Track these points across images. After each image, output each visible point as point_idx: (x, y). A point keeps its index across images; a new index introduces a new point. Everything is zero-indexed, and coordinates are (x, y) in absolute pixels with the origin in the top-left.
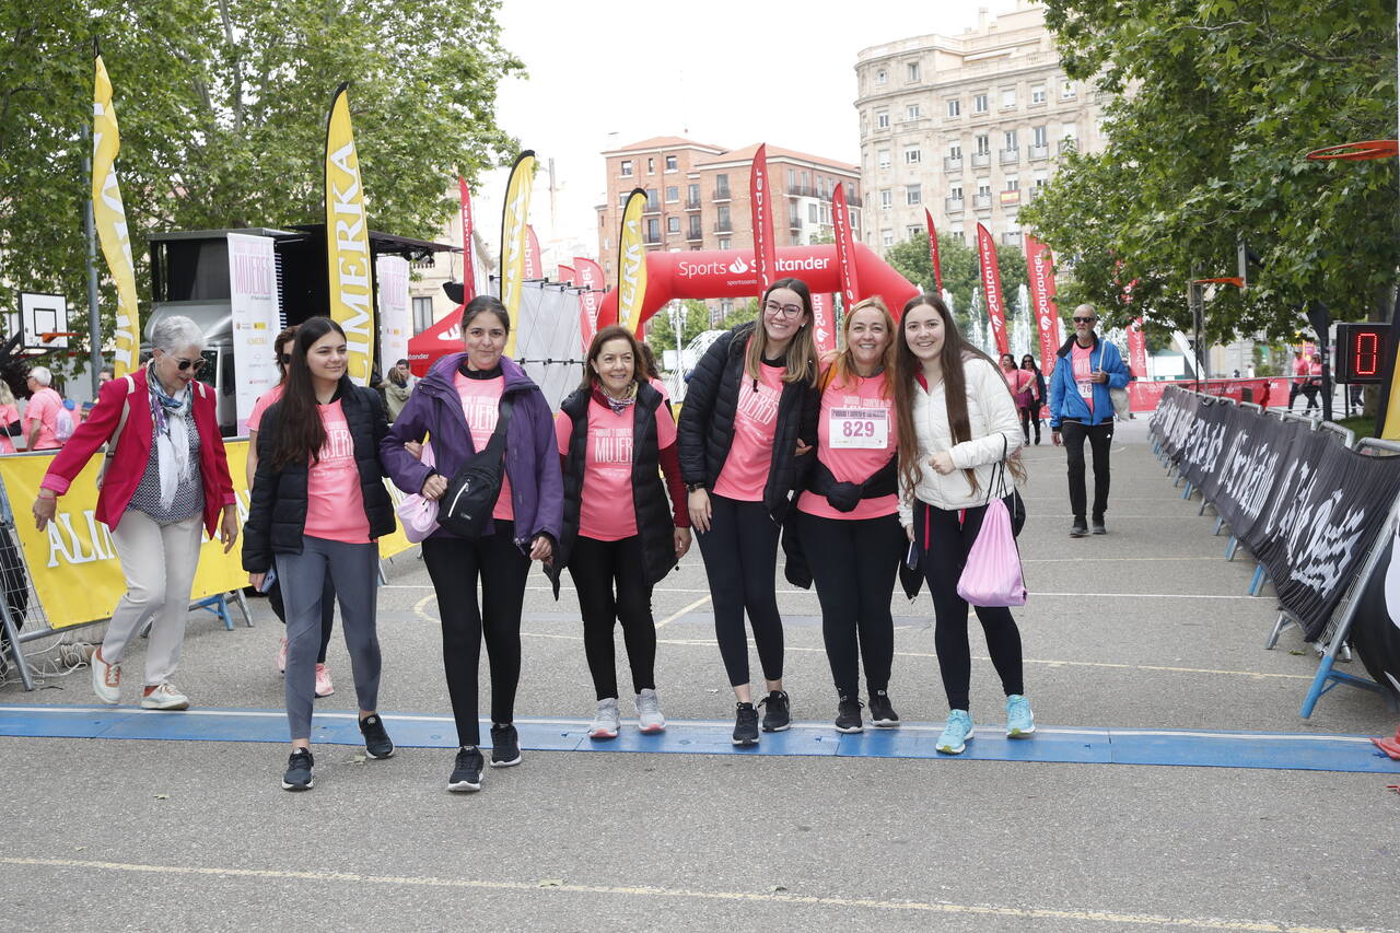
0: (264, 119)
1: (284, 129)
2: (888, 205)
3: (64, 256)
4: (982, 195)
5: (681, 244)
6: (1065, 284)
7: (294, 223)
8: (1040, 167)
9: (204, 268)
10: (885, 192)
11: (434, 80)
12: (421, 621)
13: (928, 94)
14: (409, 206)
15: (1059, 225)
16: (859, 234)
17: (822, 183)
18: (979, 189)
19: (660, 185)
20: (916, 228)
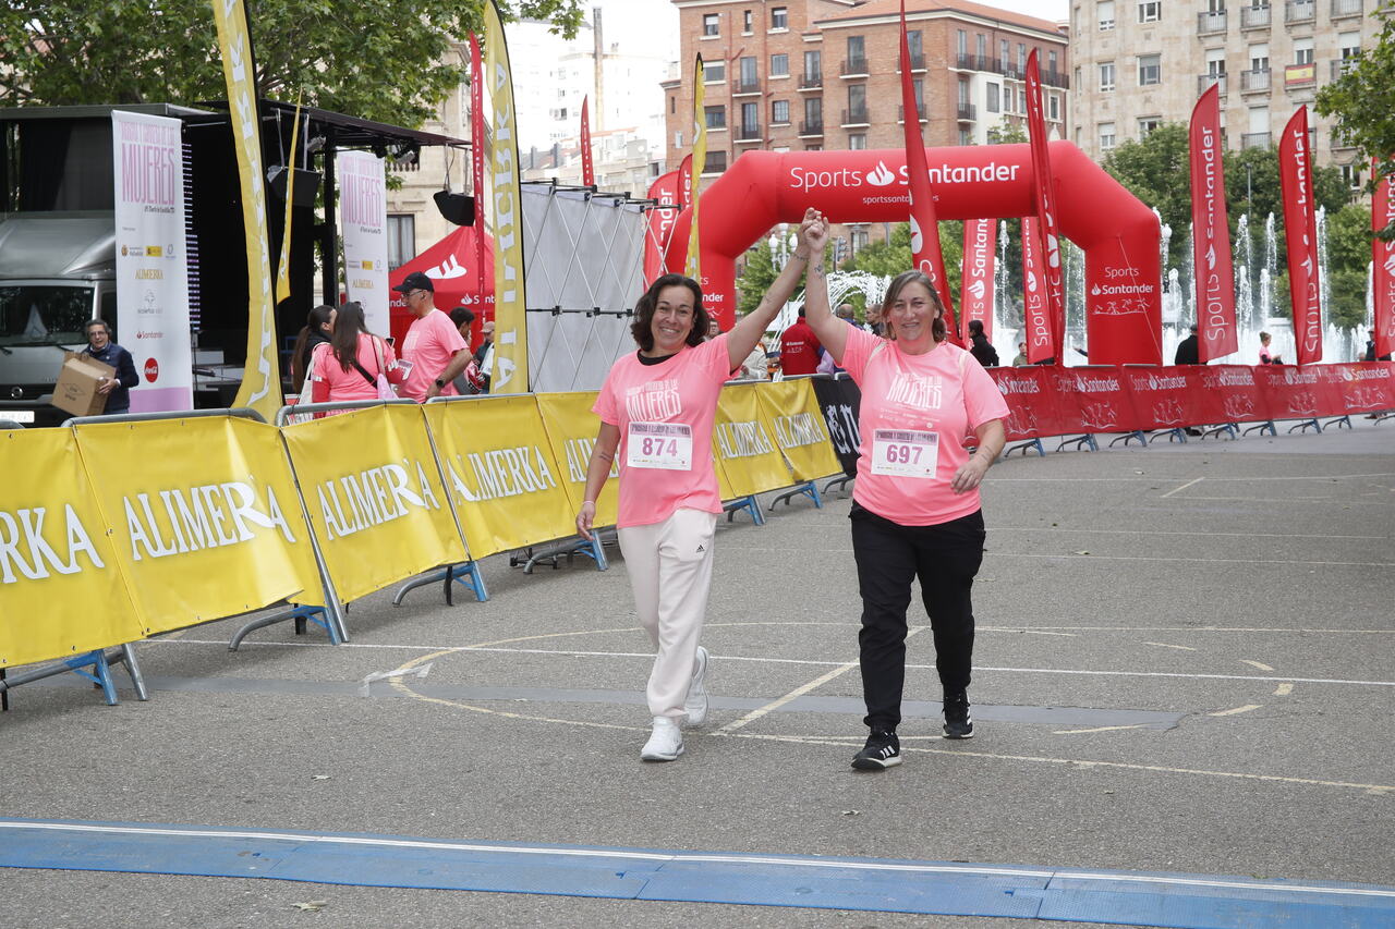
2: (1109, 86)
4: (1256, 70)
5: (791, 142)
8: (1350, 29)
9: (75, 163)
10: (1105, 65)
12: (400, 697)
14: (386, 76)
15: (1380, 118)
16: (1063, 129)
17: (1008, 51)
18: (1251, 62)
19: (762, 51)
20: (1152, 120)
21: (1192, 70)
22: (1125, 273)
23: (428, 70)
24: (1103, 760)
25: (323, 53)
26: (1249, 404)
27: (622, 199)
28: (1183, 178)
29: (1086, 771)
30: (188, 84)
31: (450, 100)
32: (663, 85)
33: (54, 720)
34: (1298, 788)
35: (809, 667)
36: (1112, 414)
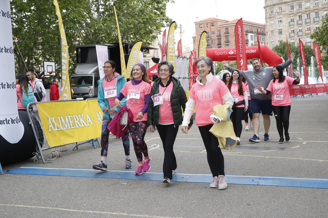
0: (105, 15)
1: (110, 18)
2: (273, 35)
3: (54, 51)
4: (300, 32)
5: (215, 47)
6: (324, 56)
7: (113, 42)
8: (317, 24)
9: (90, 54)
10: (272, 31)
11: (149, 4)
13: (284, 4)
14: (143, 38)
15: (322, 39)
16: (265, 43)
17: (254, 29)
18: (299, 30)
19: (210, 31)
20: (281, 41)
21: (288, 32)
23: (150, 36)
24: (271, 156)
25: (132, 34)
26: (299, 92)
27: (184, 58)
28: (287, 51)
29: (268, 158)
30: (109, 40)
31: (155, 42)
32: (192, 37)
33: (85, 151)
34: (307, 161)
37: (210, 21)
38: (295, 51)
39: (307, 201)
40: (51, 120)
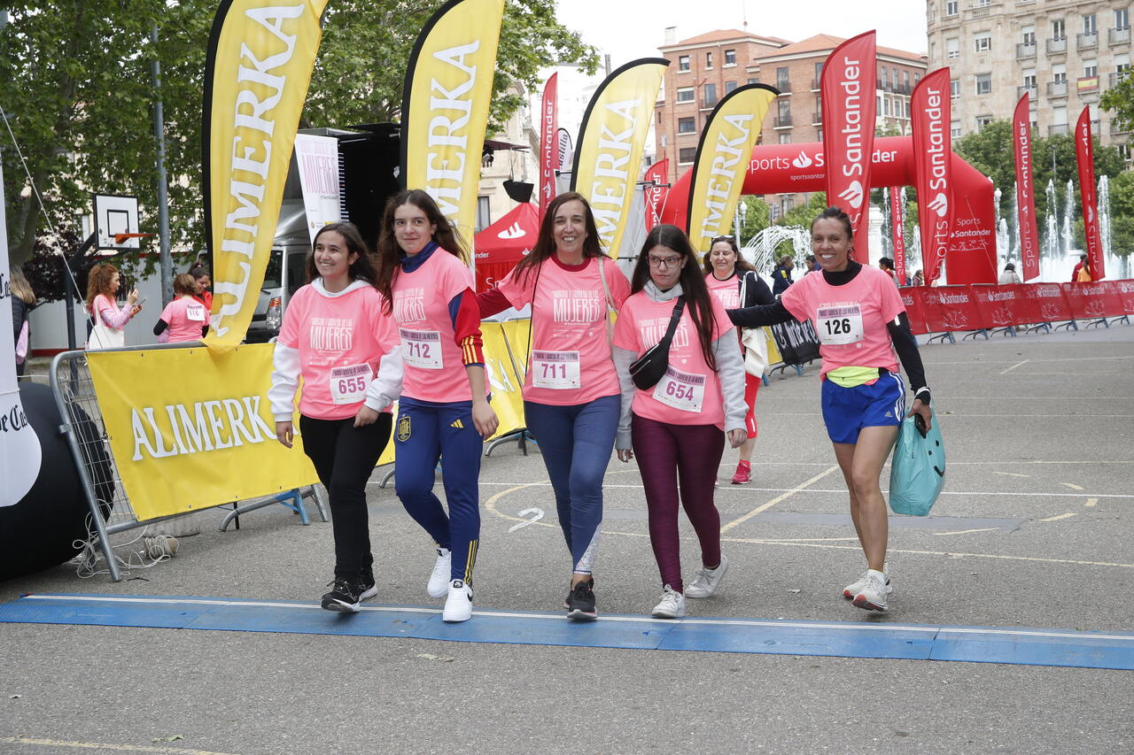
1: (347, 29)
2: (956, 96)
3: (134, 159)
4: (1057, 82)
7: (356, 123)
8: (1122, 52)
10: (953, 81)
12: (494, 518)
17: (886, 74)
18: (1054, 77)
19: (719, 80)
20: (986, 118)
21: (1013, 83)
22: (971, 222)
23: (497, 99)
24: (969, 552)
26: (1056, 310)
28: (1009, 157)
29: (958, 560)
30: (341, 115)
33: (269, 535)
34: (1105, 569)
35: (766, 493)
36: (964, 318)
37: (718, 44)
38: (1039, 154)
39: (1120, 720)
40: (142, 414)
